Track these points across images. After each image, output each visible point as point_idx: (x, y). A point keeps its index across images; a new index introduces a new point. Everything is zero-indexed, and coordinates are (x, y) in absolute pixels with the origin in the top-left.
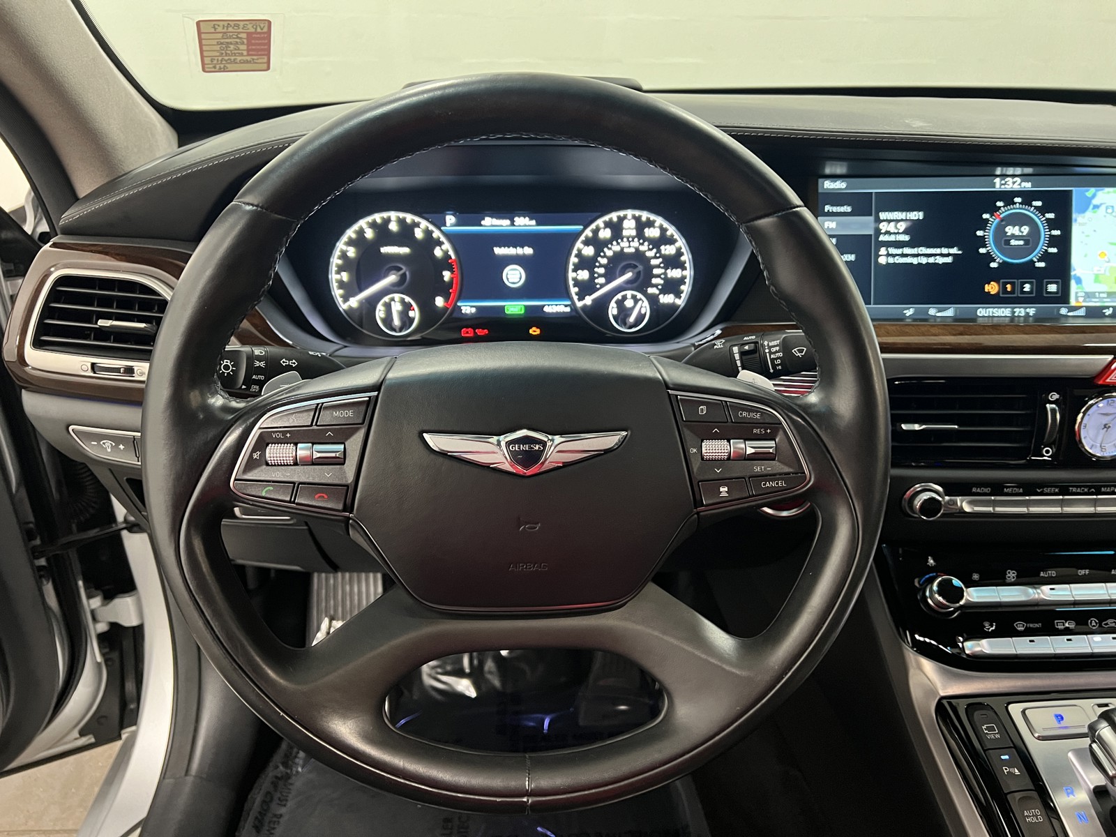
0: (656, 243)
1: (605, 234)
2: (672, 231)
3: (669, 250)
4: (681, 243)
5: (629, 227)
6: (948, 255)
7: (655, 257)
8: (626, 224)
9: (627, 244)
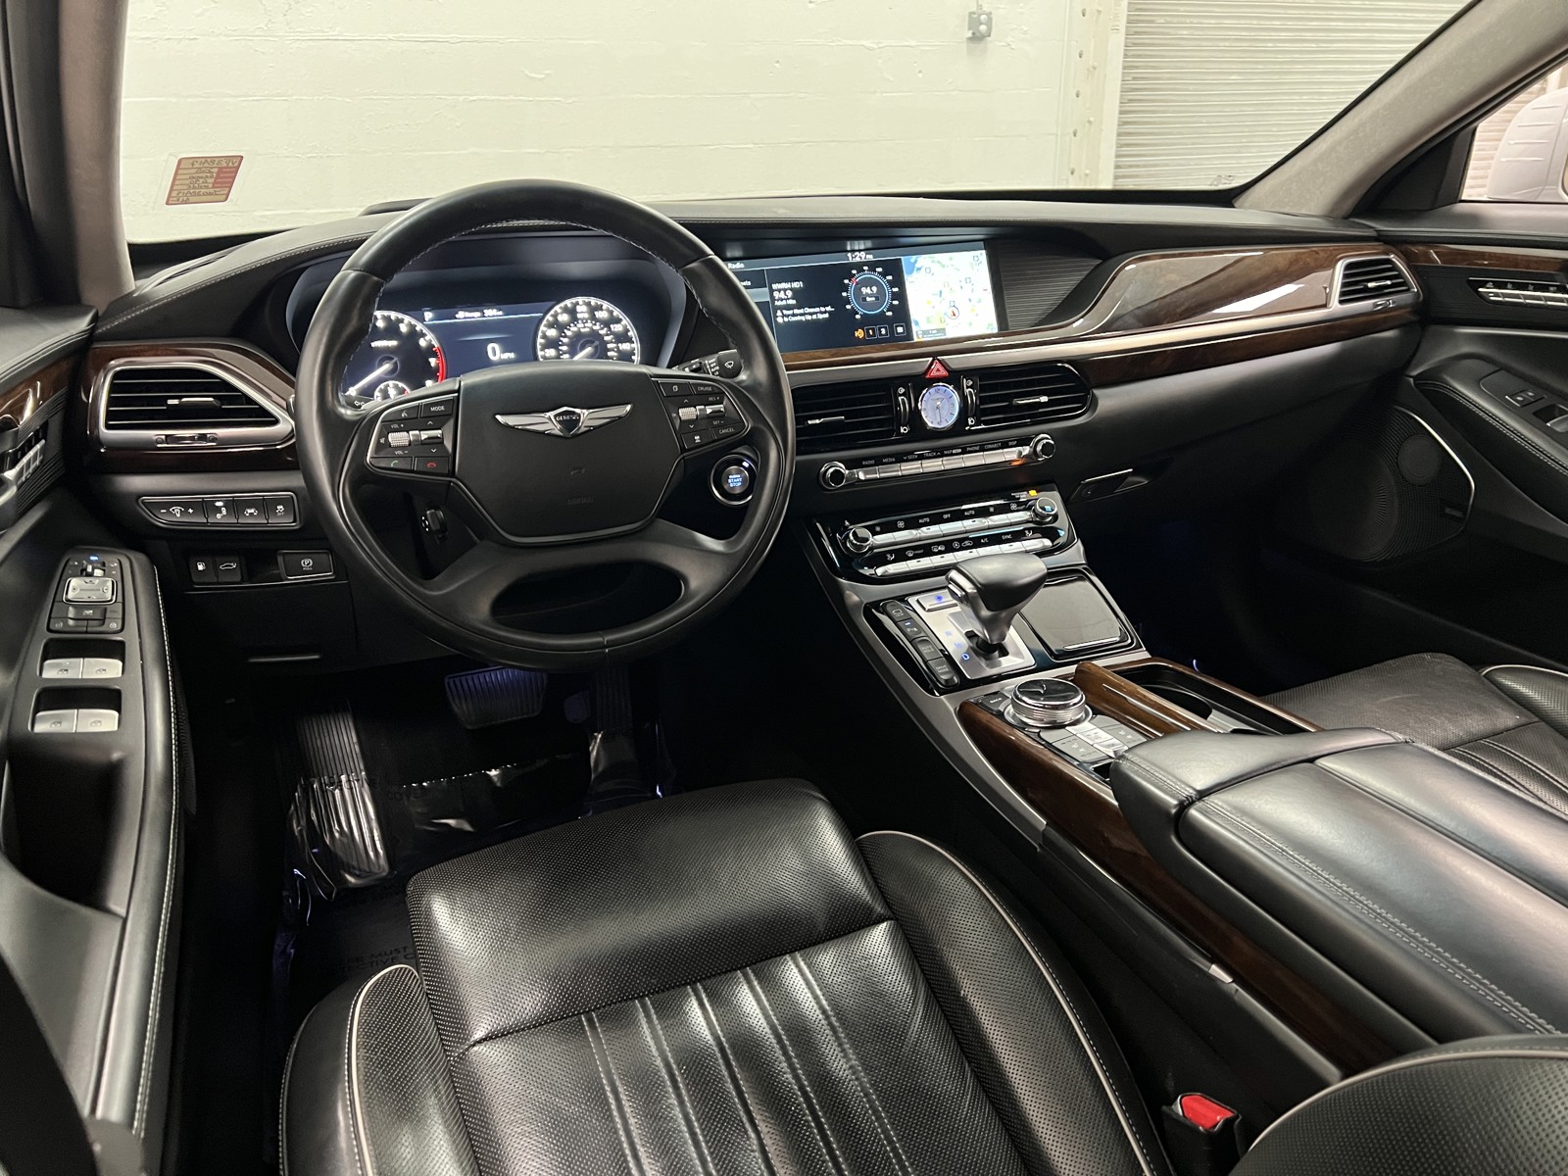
0: (606, 324)
1: (564, 318)
2: (617, 312)
3: (617, 328)
4: (626, 322)
5: (582, 311)
6: (825, 312)
7: (607, 335)
8: (579, 308)
9: (582, 325)
